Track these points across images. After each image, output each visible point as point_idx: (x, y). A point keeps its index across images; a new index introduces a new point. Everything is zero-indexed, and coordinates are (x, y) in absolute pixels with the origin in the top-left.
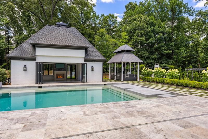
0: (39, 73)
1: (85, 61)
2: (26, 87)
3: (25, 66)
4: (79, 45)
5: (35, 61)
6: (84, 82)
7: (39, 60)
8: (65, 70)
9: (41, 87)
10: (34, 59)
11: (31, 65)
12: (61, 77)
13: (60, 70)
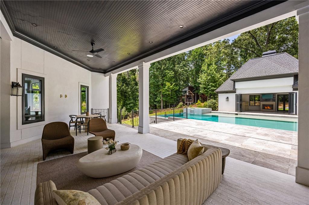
0: (237, 103)
1: (294, 89)
2: (226, 113)
3: (228, 98)
4: (283, 73)
5: (235, 94)
6: (293, 115)
7: (238, 92)
8: (275, 101)
9: (237, 114)
10: (234, 91)
11: (232, 97)
12: (269, 108)
13: (267, 100)
